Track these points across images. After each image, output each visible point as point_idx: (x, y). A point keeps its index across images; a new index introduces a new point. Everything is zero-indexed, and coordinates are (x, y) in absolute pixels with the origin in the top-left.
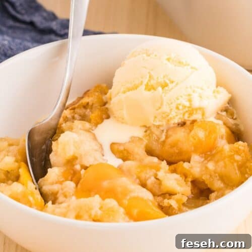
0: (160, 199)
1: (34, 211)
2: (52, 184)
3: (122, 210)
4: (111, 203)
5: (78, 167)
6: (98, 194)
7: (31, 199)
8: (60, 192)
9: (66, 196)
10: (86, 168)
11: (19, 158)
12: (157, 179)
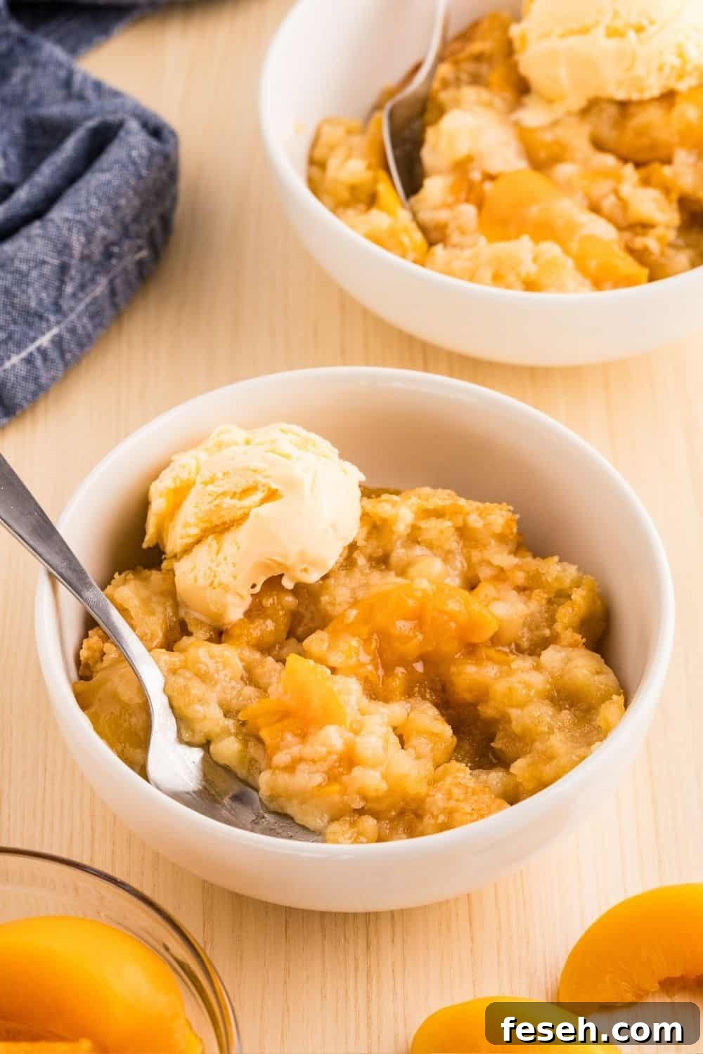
0: (627, 235)
1: (408, 265)
2: (435, 208)
3: (570, 263)
4: (551, 249)
5: (476, 176)
6: (526, 233)
7: (406, 240)
8: (452, 226)
9: (463, 233)
10: (491, 177)
11: (374, 160)
12: (620, 198)
